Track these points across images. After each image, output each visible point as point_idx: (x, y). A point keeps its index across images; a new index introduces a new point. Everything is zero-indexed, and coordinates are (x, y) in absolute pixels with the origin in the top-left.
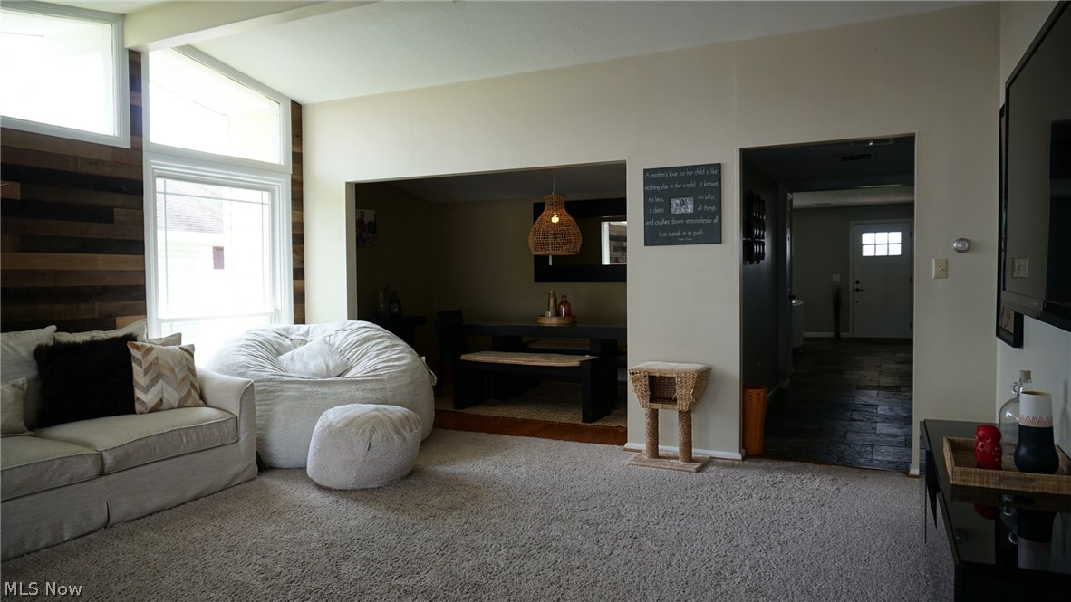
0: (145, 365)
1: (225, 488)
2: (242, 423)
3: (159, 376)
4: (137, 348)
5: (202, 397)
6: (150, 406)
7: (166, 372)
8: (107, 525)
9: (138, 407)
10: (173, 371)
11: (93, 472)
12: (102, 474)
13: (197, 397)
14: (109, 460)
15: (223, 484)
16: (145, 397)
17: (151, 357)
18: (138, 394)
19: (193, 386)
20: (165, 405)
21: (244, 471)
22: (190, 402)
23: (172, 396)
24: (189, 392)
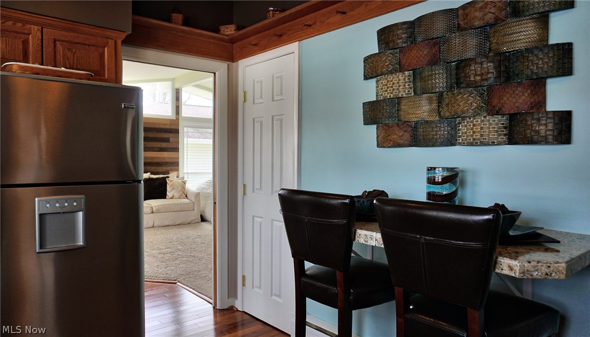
0: (170, 185)
1: (189, 223)
2: (195, 205)
3: (173, 189)
4: (169, 180)
5: (186, 196)
6: (170, 197)
7: (176, 187)
8: (153, 227)
9: (167, 197)
10: (177, 187)
11: (150, 212)
12: (152, 213)
13: (185, 196)
14: (154, 209)
15: (188, 222)
16: (169, 194)
17: (172, 183)
18: (168, 193)
19: (184, 192)
20: (174, 197)
21: (195, 220)
22: (182, 197)
23: (177, 195)
24: (182, 194)
